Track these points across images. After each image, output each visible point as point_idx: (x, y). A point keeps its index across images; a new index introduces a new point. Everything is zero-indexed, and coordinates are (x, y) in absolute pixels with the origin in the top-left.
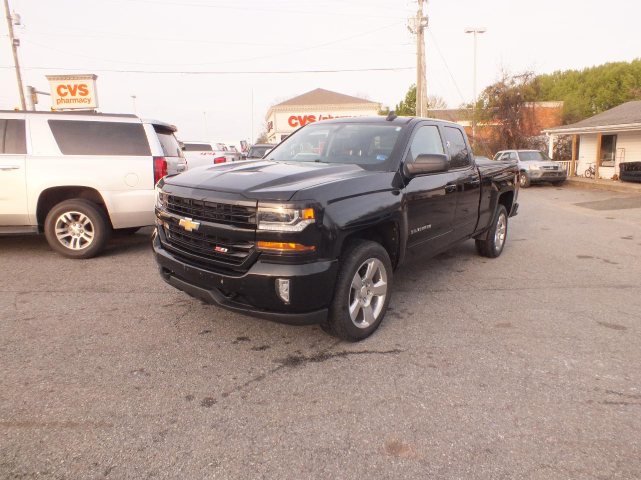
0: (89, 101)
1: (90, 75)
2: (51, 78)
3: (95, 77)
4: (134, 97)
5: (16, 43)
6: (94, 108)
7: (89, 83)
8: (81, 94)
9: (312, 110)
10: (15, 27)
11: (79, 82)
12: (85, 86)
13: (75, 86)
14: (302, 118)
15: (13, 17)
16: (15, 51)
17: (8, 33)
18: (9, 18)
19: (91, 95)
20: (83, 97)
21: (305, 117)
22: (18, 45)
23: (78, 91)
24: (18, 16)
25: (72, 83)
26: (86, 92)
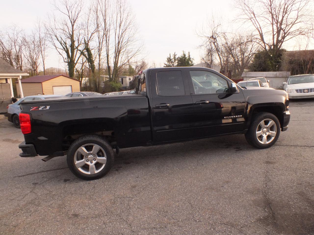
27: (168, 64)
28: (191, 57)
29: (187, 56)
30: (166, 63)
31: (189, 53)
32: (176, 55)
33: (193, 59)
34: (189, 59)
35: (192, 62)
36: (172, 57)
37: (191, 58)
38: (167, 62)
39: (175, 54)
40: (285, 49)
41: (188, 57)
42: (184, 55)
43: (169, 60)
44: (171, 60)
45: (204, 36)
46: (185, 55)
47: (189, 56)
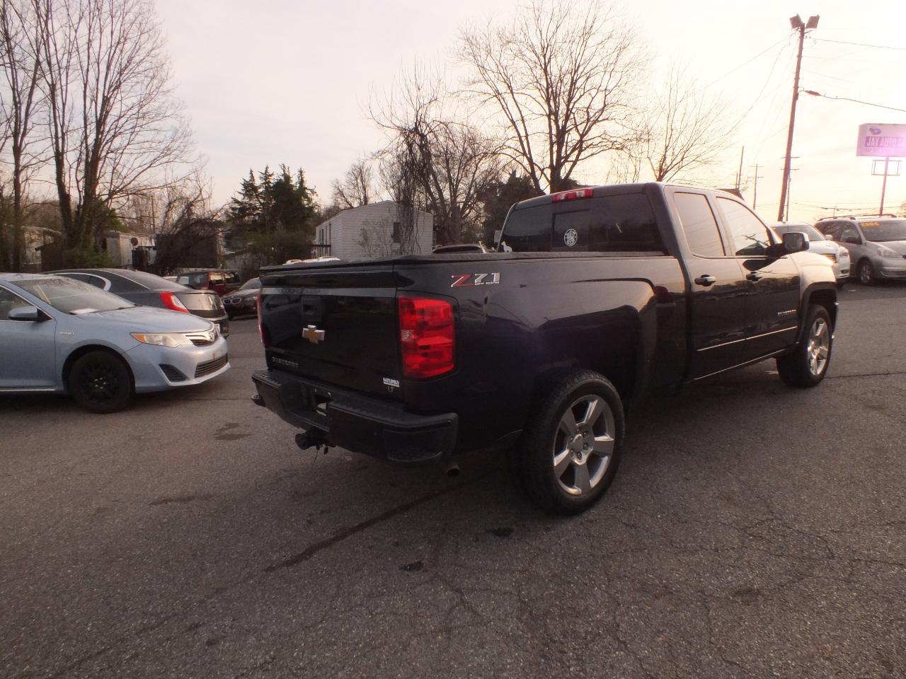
27: (246, 200)
28: (306, 185)
29: (294, 181)
30: (240, 198)
31: (301, 172)
32: (270, 175)
33: (313, 192)
34: (302, 188)
35: (310, 200)
36: (258, 182)
37: (306, 188)
38: (242, 196)
39: (266, 171)
40: (576, 179)
41: (298, 185)
42: (285, 178)
43: (249, 188)
44: (255, 189)
45: (392, 126)
46: (287, 178)
47: (302, 182)
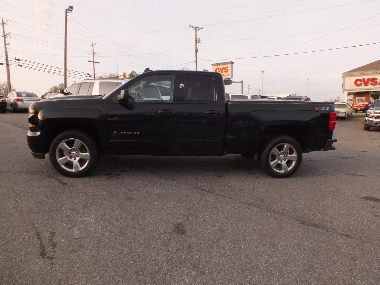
0: (228, 75)
1: (230, 62)
2: (213, 65)
3: (232, 63)
4: (263, 72)
5: (197, 51)
6: (230, 78)
7: (229, 66)
8: (225, 72)
9: (374, 74)
10: (198, 44)
11: (224, 66)
12: (227, 68)
13: (223, 68)
14: (366, 80)
15: (198, 39)
16: (196, 54)
17: (195, 47)
18: (196, 40)
19: (229, 72)
20: (226, 73)
21: (369, 79)
22: (198, 51)
23: (224, 70)
24: (199, 39)
25: (222, 67)
26: (228, 71)
